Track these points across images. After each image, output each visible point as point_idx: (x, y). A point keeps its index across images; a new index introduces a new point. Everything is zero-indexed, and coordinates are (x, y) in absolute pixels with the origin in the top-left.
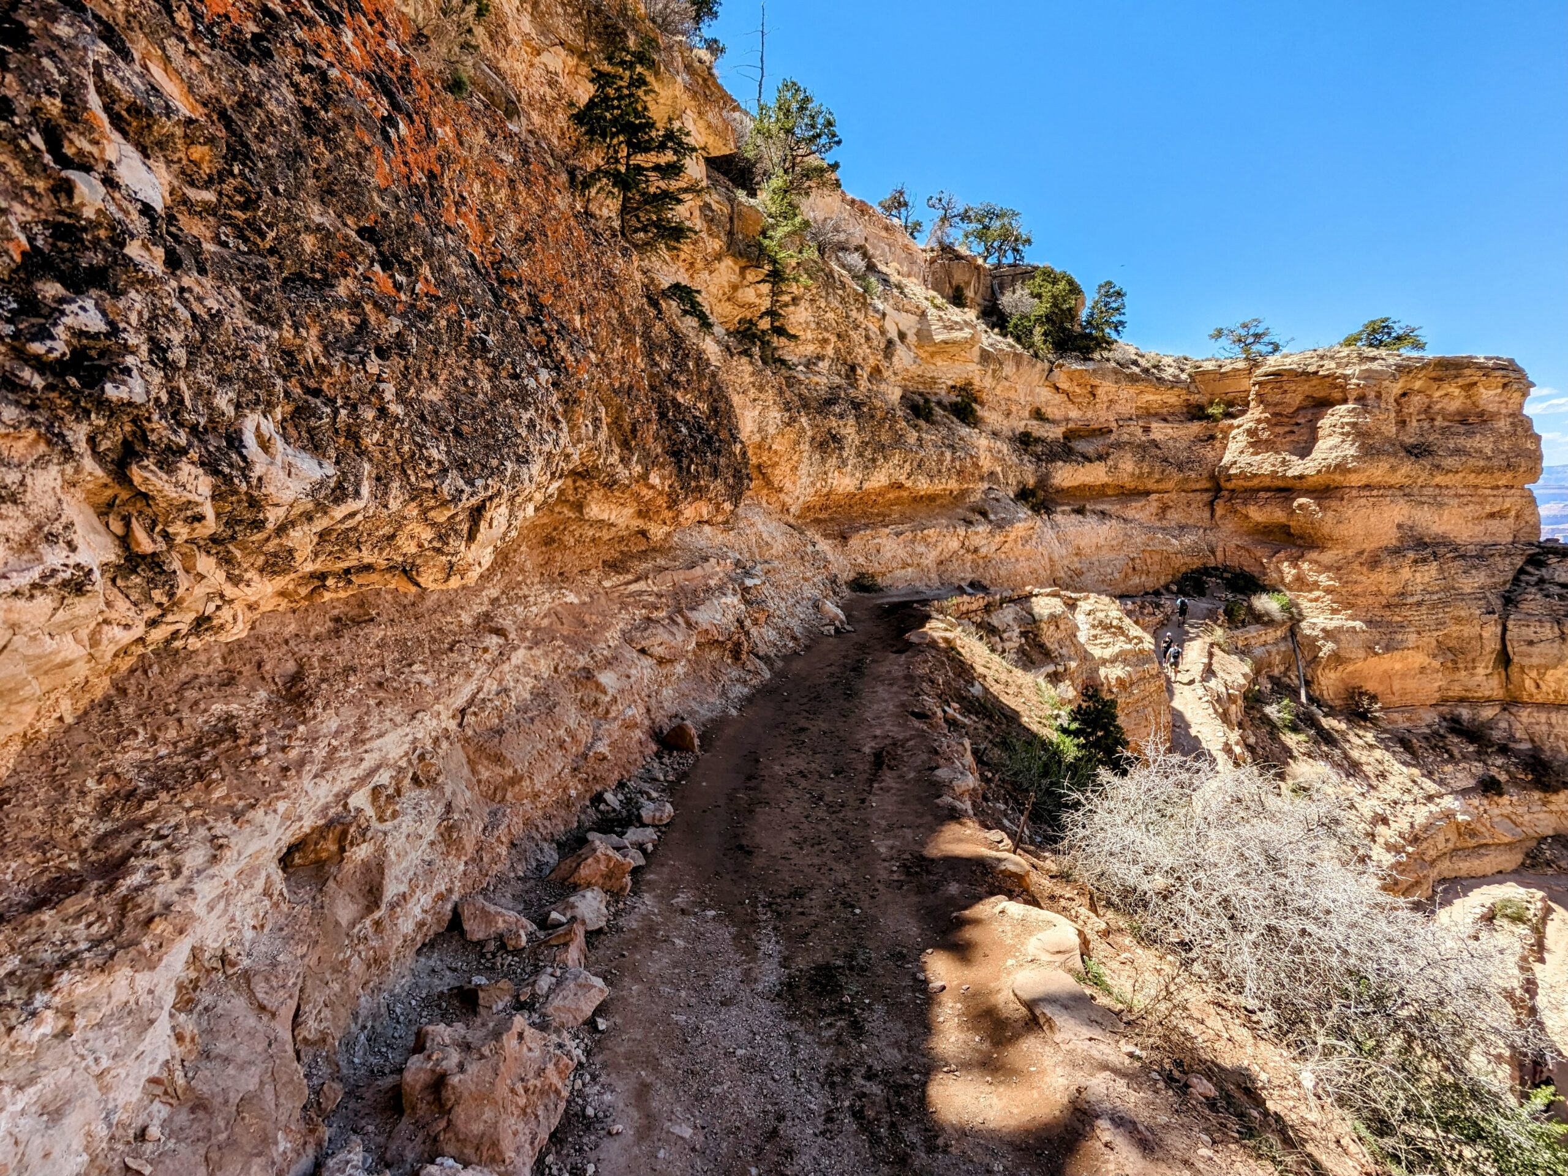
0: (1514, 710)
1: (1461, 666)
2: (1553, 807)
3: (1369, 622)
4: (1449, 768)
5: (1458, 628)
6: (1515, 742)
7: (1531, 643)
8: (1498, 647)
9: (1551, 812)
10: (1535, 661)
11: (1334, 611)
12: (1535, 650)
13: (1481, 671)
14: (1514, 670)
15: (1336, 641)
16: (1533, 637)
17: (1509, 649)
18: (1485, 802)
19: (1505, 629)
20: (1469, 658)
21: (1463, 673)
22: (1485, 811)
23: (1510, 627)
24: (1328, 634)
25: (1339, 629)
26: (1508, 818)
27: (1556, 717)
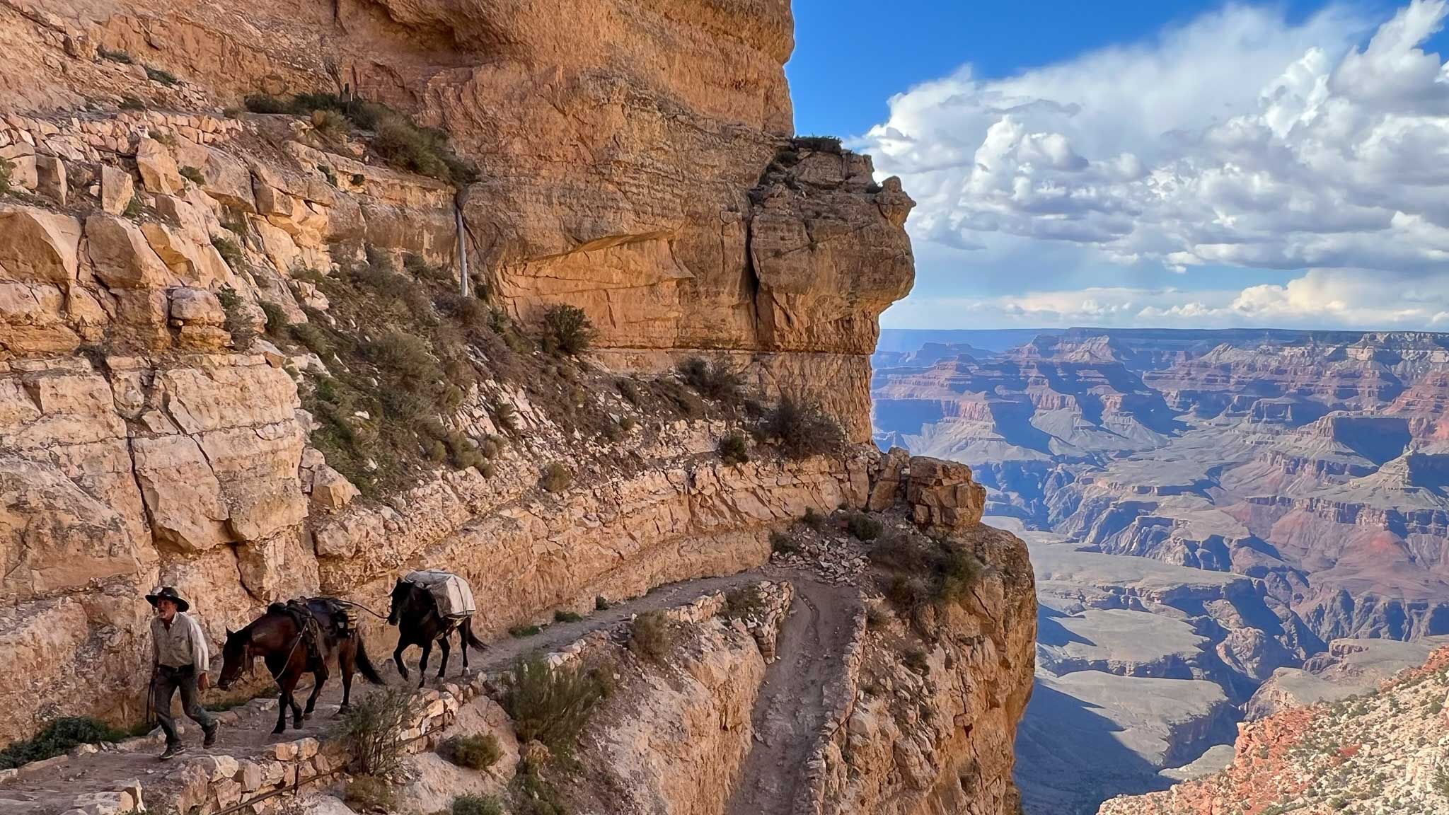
0: (765, 359)
1: (702, 289)
2: (804, 478)
4: (681, 425)
5: (696, 230)
6: (765, 400)
7: (778, 254)
8: (743, 261)
9: (803, 485)
10: (784, 279)
12: (782, 263)
13: (724, 298)
14: (762, 297)
16: (781, 244)
17: (755, 262)
18: (727, 470)
19: (750, 235)
20: (711, 276)
21: (705, 301)
23: (756, 232)
26: (754, 492)
27: (810, 365)
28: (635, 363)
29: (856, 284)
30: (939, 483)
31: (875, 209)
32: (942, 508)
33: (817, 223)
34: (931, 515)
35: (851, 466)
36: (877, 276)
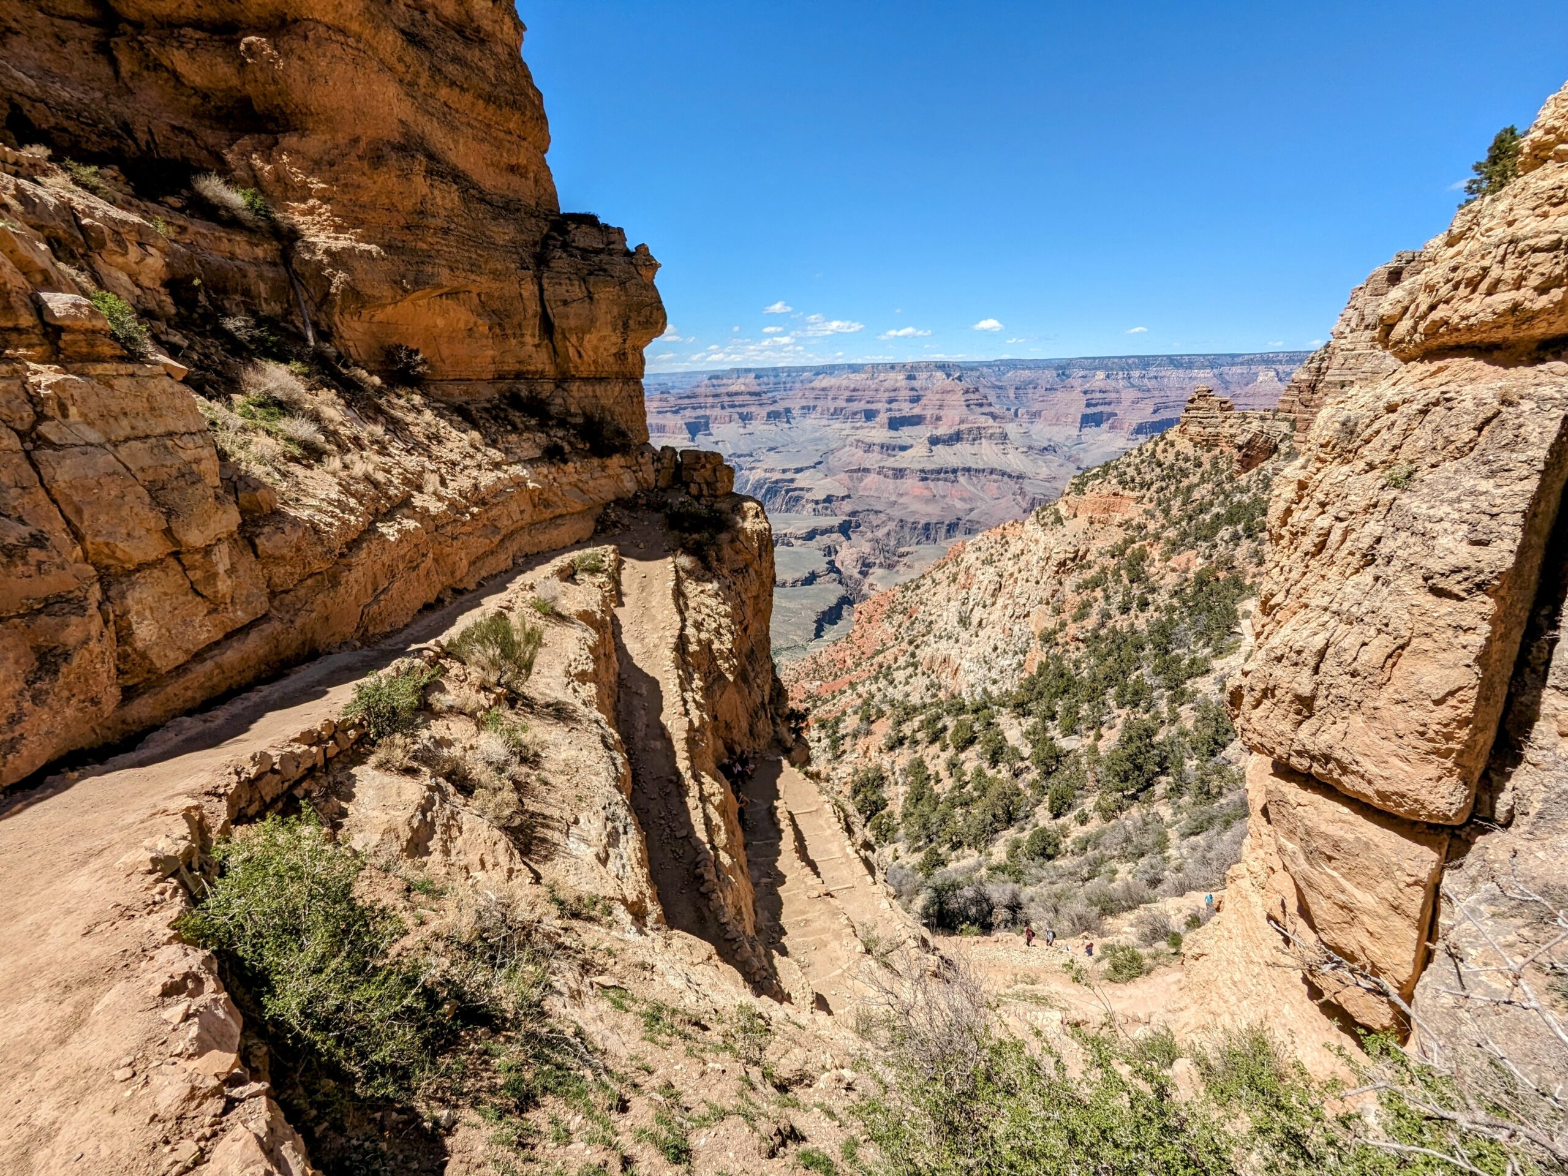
0: (565, 386)
1: (509, 332)
2: (610, 472)
3: (388, 247)
4: (513, 438)
5: (498, 284)
6: (571, 415)
7: (565, 303)
8: (539, 309)
9: (609, 476)
10: (573, 323)
11: (339, 229)
12: (570, 311)
13: (528, 339)
14: (558, 337)
15: (348, 270)
16: (567, 296)
17: (549, 311)
18: (553, 470)
19: (541, 290)
20: (515, 321)
21: (513, 342)
22: (555, 479)
23: (546, 286)
24: (337, 258)
25: (349, 251)
26: (576, 486)
27: (599, 390)
28: (466, 392)
29: (626, 326)
30: (704, 466)
31: (632, 269)
32: (708, 484)
33: (592, 279)
34: (701, 490)
35: (641, 460)
36: (641, 319)
